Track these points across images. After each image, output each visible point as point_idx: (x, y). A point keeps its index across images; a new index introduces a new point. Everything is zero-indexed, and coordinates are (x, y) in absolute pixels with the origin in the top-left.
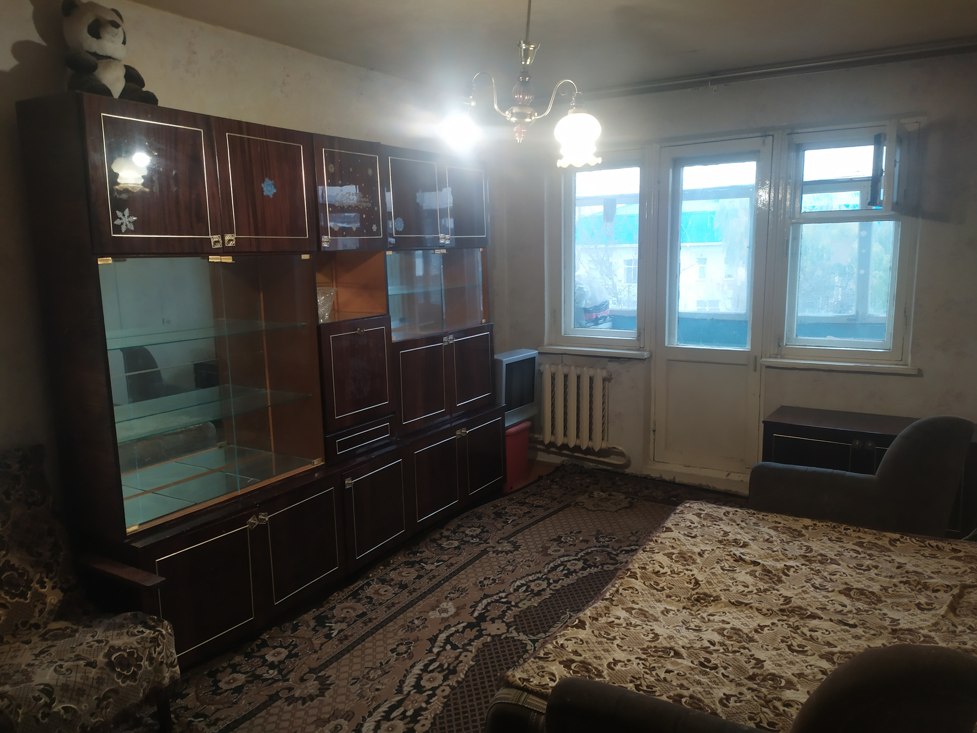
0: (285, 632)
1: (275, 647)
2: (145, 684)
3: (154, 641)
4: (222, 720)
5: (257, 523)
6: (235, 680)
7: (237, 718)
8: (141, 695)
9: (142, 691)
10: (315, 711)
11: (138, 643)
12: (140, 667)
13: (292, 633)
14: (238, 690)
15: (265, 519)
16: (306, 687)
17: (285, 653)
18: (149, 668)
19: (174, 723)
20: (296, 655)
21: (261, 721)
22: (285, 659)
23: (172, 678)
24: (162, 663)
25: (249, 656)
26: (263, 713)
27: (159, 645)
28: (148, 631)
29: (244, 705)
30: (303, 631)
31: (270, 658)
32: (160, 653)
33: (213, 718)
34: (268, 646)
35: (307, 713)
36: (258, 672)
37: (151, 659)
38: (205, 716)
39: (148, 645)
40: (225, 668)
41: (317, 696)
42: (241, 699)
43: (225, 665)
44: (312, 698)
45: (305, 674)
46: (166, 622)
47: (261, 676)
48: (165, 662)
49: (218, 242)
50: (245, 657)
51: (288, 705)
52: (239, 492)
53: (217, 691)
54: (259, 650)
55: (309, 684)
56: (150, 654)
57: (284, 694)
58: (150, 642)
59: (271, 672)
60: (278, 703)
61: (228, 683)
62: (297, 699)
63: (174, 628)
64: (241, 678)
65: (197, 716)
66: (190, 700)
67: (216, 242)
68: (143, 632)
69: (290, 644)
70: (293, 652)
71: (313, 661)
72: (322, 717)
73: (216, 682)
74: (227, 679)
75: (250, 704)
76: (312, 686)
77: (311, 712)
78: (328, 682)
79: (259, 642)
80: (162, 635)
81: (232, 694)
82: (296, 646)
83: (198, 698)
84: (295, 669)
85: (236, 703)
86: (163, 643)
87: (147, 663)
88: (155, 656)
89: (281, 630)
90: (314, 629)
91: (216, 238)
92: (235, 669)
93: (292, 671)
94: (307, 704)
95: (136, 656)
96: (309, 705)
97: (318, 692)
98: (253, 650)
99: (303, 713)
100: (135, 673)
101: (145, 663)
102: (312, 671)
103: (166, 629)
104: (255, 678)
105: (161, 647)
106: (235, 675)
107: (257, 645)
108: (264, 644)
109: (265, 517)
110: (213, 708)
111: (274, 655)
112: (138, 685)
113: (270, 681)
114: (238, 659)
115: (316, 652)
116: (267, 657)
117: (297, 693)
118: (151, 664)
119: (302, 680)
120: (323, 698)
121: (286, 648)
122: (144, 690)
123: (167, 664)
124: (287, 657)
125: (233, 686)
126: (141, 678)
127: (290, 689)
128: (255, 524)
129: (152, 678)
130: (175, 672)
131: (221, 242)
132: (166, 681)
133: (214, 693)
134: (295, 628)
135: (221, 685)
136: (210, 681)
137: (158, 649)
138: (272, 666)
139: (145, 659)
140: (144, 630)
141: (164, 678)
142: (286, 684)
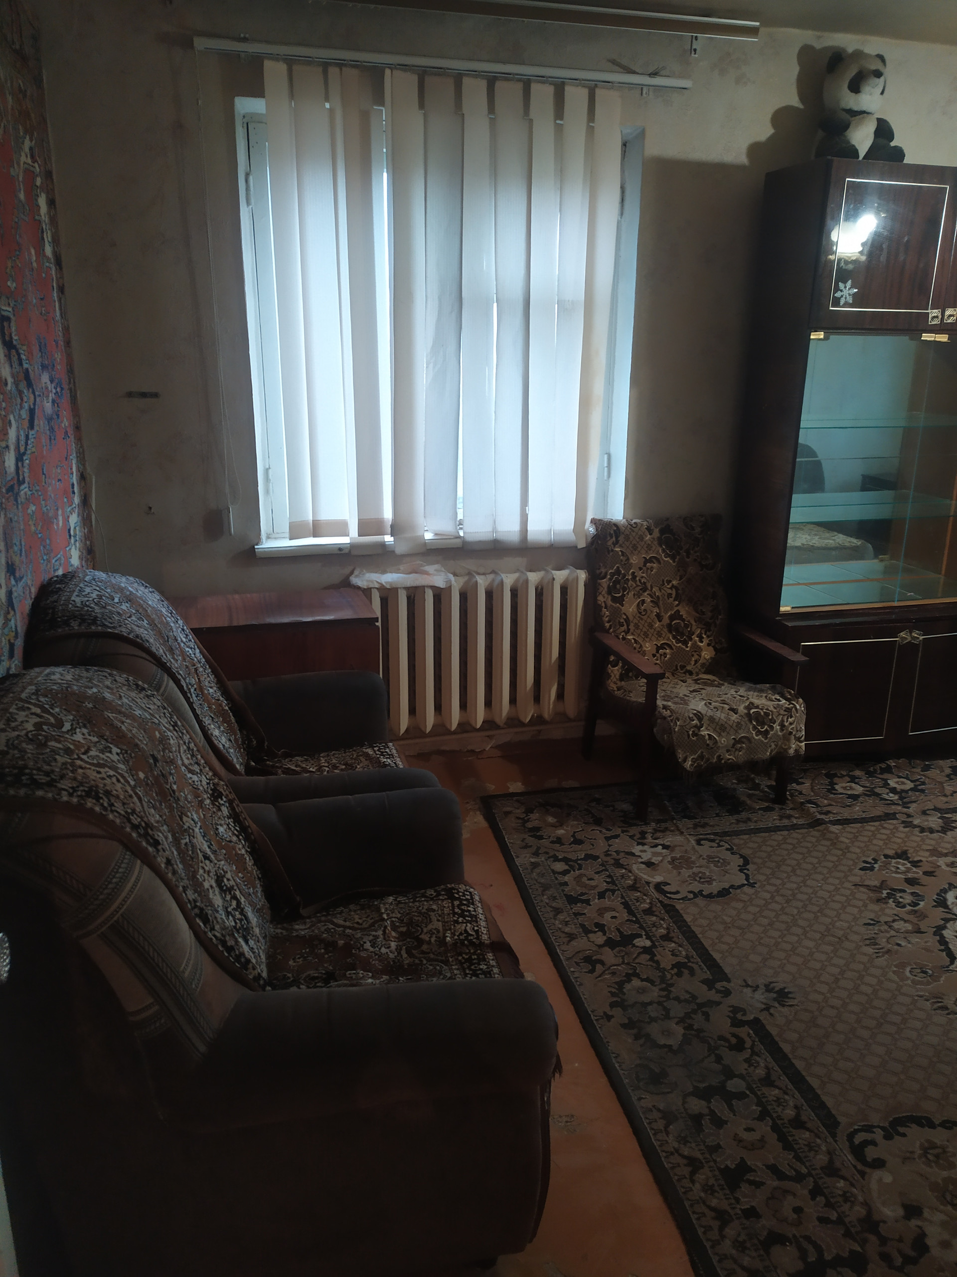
0: (913, 768)
1: (900, 777)
2: (773, 746)
3: (788, 710)
4: (834, 814)
5: (909, 639)
6: (851, 788)
7: (848, 818)
8: (768, 754)
9: (769, 750)
10: (933, 842)
11: (775, 708)
12: (772, 728)
13: (922, 771)
14: (855, 797)
15: (918, 638)
16: (927, 821)
17: (909, 785)
18: (780, 733)
19: (788, 799)
20: (923, 791)
21: (873, 829)
22: (909, 790)
23: (796, 750)
24: (791, 733)
25: (870, 774)
26: (877, 824)
27: (791, 717)
28: (784, 701)
29: (857, 810)
30: (933, 773)
31: (892, 783)
32: (791, 724)
33: (825, 809)
34: (892, 773)
35: (923, 840)
36: (878, 790)
37: (782, 726)
38: (818, 806)
39: (782, 712)
40: (843, 776)
41: (938, 831)
42: (853, 805)
43: (844, 773)
44: (931, 831)
45: (928, 810)
46: (801, 700)
47: (880, 794)
48: (794, 733)
49: (937, 317)
50: (866, 774)
51: (904, 827)
52: (896, 604)
53: (832, 790)
54: (881, 773)
55: (930, 819)
56: (783, 721)
57: (903, 818)
58: (785, 711)
59: (891, 795)
60: (894, 822)
61: (845, 788)
62: (915, 826)
63: (807, 708)
64: (858, 790)
65: (810, 802)
66: (806, 787)
67: (934, 317)
68: (779, 700)
69: (917, 780)
70: (920, 787)
71: (941, 801)
72: (940, 849)
73: (832, 784)
74: (844, 785)
75: (864, 812)
76: (934, 821)
77: (928, 841)
78: (953, 825)
79: (883, 766)
80: (796, 709)
81: (848, 798)
82: (923, 783)
83: (812, 789)
84: (918, 802)
85: (849, 806)
86: (796, 716)
87: (778, 727)
88: (786, 724)
89: (910, 764)
90: (948, 776)
91: (935, 312)
92: (853, 779)
93: (915, 802)
94: (925, 834)
95: (770, 717)
96: (927, 835)
97: (940, 829)
98: (875, 771)
99: (919, 839)
100: (767, 732)
101: (777, 727)
102: (936, 809)
103: (800, 705)
104: (872, 793)
105: (793, 719)
106: (853, 785)
107: (880, 767)
108: (888, 770)
109: (918, 636)
110: (826, 802)
111: (897, 783)
112: (767, 743)
113: (889, 802)
114: (857, 773)
115: (945, 796)
116: (889, 782)
117: (916, 822)
118: (782, 730)
119: (924, 813)
120: (943, 835)
121: (912, 781)
122: (772, 751)
123: (795, 735)
124: (911, 789)
125: (849, 792)
126: (771, 738)
127: (909, 816)
128: (906, 638)
129: (780, 743)
130: (800, 747)
131: (940, 317)
132: (791, 752)
133: (829, 791)
134: (926, 768)
135: (837, 787)
136: (827, 781)
137: (790, 720)
138: (893, 790)
139: (777, 723)
140: (781, 699)
141: (790, 748)
142: (905, 810)
